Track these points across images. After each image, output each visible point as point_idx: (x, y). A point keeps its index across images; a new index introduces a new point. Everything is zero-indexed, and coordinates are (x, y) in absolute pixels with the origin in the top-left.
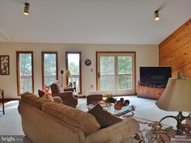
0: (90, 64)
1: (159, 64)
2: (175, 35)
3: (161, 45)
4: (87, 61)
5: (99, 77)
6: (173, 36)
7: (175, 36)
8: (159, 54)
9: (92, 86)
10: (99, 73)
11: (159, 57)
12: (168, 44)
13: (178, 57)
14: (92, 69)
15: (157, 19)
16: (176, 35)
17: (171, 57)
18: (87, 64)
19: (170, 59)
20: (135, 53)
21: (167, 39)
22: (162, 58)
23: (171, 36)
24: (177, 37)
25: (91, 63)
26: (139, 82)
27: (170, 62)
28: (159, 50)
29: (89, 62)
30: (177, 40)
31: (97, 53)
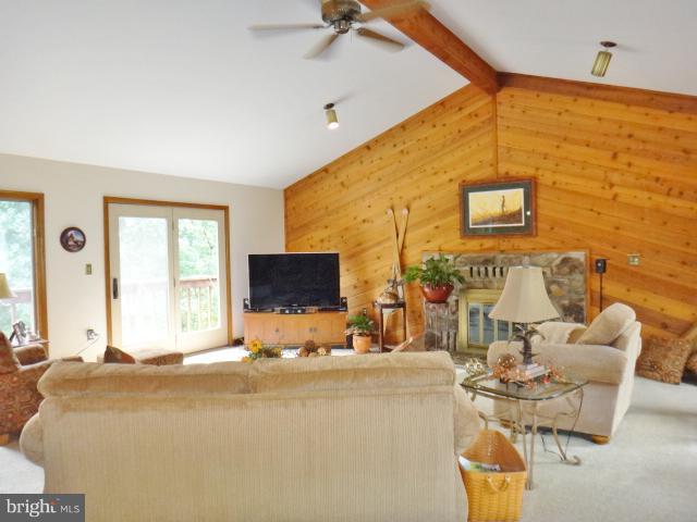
0: (80, 246)
1: (286, 246)
2: (334, 169)
3: (291, 193)
4: (70, 233)
5: (116, 296)
6: (331, 171)
7: (335, 173)
8: (286, 217)
9: (90, 331)
10: (115, 280)
11: (286, 227)
12: (316, 192)
13: (346, 229)
14: (89, 266)
15: (334, 126)
16: (339, 169)
17: (326, 227)
18: (71, 243)
19: (323, 234)
20: (225, 209)
21: (310, 177)
22: (292, 230)
23: (325, 170)
24: (342, 177)
25: (84, 243)
26: (248, 302)
27: (322, 241)
28: (286, 206)
29: (78, 238)
30: (342, 183)
31: (107, 201)
